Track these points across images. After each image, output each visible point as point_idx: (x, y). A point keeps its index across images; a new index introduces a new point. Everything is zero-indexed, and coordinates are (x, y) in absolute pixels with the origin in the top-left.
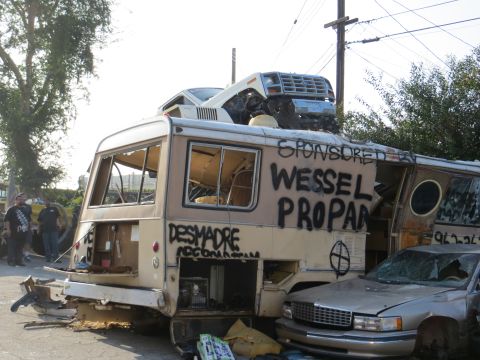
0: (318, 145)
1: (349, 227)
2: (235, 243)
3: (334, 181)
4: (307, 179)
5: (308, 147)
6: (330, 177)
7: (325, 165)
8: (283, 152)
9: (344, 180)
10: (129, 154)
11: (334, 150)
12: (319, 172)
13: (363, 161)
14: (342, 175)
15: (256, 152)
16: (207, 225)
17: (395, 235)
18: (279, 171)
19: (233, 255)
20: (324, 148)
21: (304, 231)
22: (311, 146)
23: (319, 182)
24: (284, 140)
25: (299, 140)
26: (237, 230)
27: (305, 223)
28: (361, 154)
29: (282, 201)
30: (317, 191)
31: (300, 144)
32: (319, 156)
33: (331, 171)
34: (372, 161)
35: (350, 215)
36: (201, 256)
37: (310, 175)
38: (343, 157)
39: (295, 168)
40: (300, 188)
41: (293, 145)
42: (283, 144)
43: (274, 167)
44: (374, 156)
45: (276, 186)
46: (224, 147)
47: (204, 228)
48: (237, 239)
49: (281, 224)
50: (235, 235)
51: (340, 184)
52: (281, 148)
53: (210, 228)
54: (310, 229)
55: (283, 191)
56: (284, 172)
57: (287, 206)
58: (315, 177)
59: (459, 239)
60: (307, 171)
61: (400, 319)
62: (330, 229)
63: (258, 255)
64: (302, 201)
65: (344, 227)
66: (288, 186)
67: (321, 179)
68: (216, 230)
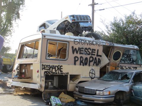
0: (86, 41)
1: (95, 65)
2: (61, 70)
3: (91, 51)
4: (83, 51)
5: (83, 41)
6: (89, 50)
7: (88, 47)
8: (76, 43)
10: (30, 43)
11: (90, 42)
12: (86, 49)
13: (99, 45)
14: (93, 50)
15: (67, 43)
16: (53, 65)
17: (108, 67)
18: (74, 49)
19: (61, 73)
20: (87, 42)
21: (82, 66)
22: (84, 41)
23: (86, 52)
24: (76, 40)
25: (80, 39)
26: (62, 66)
27: (82, 64)
28: (98, 43)
29: (75, 57)
30: (85, 54)
31: (80, 40)
32: (86, 44)
33: (89, 48)
35: (95, 61)
36: (51, 74)
37: (84, 50)
38: (93, 44)
39: (79, 48)
40: (80, 53)
41: (78, 41)
42: (75, 41)
43: (73, 47)
44: (102, 44)
45: (73, 53)
46: (58, 42)
47: (52, 65)
48: (62, 69)
49: (75, 64)
50: (61, 67)
51: (92, 52)
54: (83, 65)
55: (75, 55)
56: (76, 49)
57: (77, 59)
58: (85, 50)
59: (127, 68)
60: (83, 48)
61: (110, 92)
62: (89, 65)
63: (68, 73)
64: (81, 57)
65: (93, 65)
66: (77, 53)
67: (87, 51)
68: (56, 66)
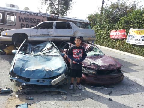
0: (31, 13)
3: (36, 21)
4: (28, 20)
5: (28, 13)
7: (33, 17)
8: (21, 14)
9: (38, 21)
11: (35, 14)
13: (43, 17)
14: (38, 20)
15: (15, 14)
20: (32, 14)
22: (29, 13)
24: (22, 12)
25: (26, 12)
28: (43, 15)
29: (22, 24)
30: (31, 23)
32: (31, 15)
33: (34, 19)
34: (46, 17)
38: (38, 16)
39: (25, 18)
40: (26, 22)
41: (24, 13)
42: (21, 12)
43: (19, 17)
44: (46, 16)
45: (20, 21)
46: (6, 12)
47: (1, 28)
52: (21, 13)
53: (3, 29)
55: (22, 22)
56: (22, 18)
58: (30, 20)
60: (28, 18)
64: (27, 24)
66: (23, 21)
67: (32, 20)
